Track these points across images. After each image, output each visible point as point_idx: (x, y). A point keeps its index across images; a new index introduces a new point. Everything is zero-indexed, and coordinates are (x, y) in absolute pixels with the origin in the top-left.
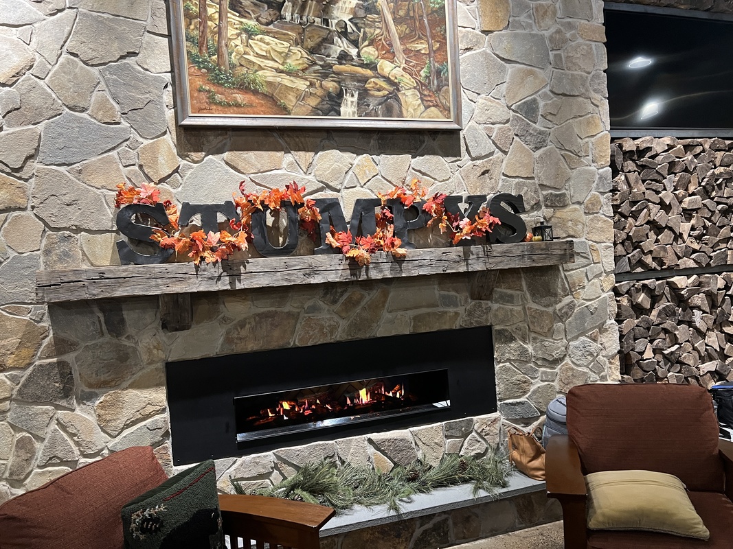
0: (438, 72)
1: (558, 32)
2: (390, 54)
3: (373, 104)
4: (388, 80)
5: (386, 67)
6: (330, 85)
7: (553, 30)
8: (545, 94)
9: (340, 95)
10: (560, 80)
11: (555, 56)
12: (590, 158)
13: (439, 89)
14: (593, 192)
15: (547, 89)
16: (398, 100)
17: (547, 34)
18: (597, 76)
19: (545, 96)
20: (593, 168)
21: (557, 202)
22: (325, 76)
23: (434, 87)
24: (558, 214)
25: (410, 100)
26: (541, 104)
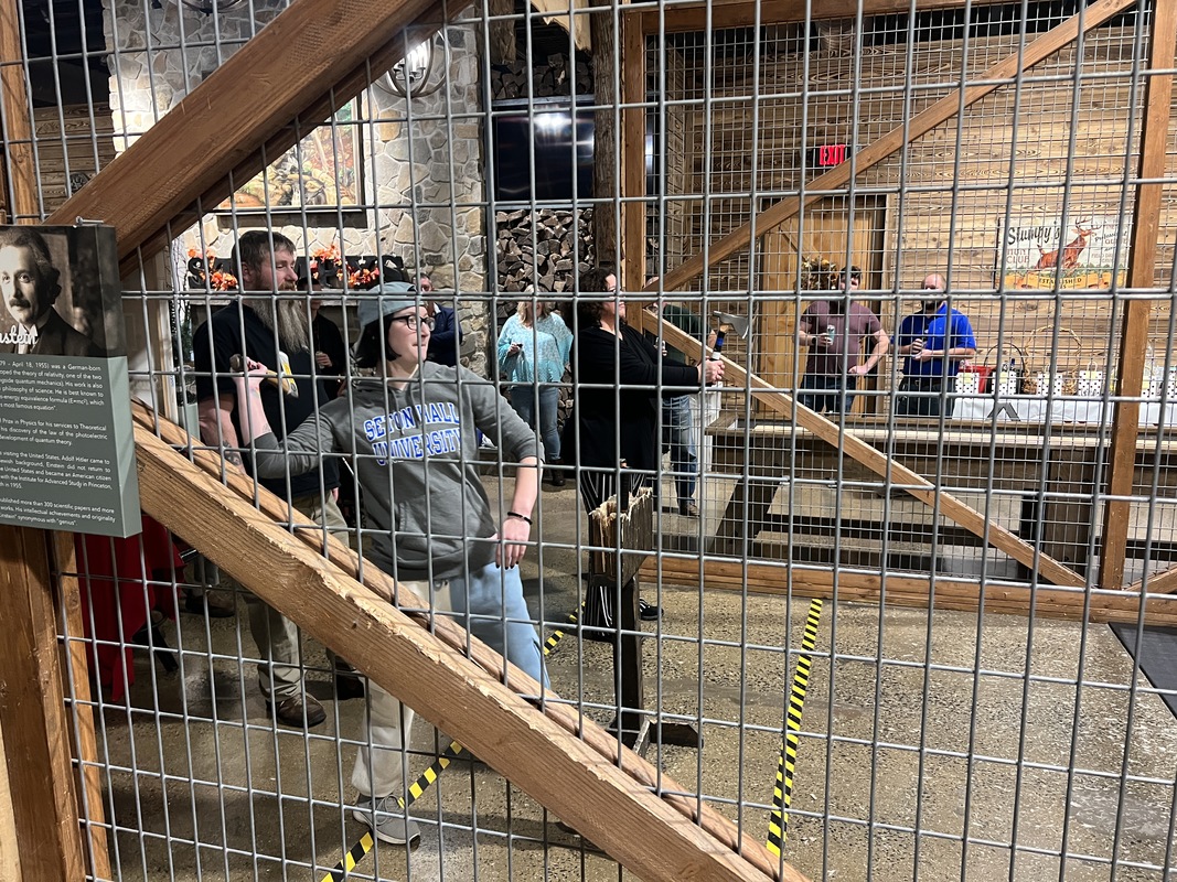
0: (349, 173)
1: (438, 134)
2: (320, 166)
3: (310, 196)
4: (318, 181)
5: (317, 173)
6: (287, 187)
7: (434, 133)
8: (427, 183)
9: (292, 192)
10: (436, 171)
11: (436, 153)
12: (464, 228)
13: (349, 185)
14: (466, 255)
15: (428, 179)
16: (324, 193)
17: (428, 137)
18: (470, 165)
19: (427, 184)
20: (466, 236)
21: (436, 261)
22: (284, 182)
23: (346, 184)
24: (437, 270)
25: (331, 193)
26: (424, 189)
